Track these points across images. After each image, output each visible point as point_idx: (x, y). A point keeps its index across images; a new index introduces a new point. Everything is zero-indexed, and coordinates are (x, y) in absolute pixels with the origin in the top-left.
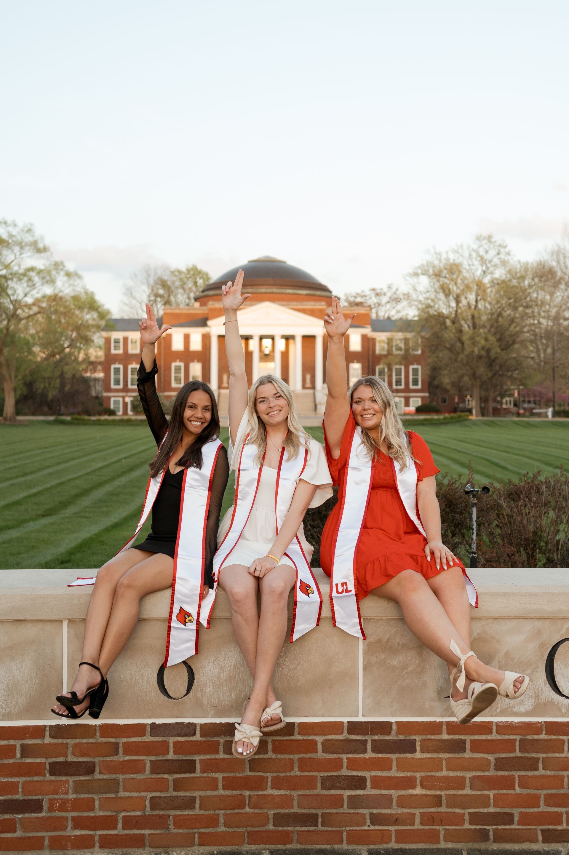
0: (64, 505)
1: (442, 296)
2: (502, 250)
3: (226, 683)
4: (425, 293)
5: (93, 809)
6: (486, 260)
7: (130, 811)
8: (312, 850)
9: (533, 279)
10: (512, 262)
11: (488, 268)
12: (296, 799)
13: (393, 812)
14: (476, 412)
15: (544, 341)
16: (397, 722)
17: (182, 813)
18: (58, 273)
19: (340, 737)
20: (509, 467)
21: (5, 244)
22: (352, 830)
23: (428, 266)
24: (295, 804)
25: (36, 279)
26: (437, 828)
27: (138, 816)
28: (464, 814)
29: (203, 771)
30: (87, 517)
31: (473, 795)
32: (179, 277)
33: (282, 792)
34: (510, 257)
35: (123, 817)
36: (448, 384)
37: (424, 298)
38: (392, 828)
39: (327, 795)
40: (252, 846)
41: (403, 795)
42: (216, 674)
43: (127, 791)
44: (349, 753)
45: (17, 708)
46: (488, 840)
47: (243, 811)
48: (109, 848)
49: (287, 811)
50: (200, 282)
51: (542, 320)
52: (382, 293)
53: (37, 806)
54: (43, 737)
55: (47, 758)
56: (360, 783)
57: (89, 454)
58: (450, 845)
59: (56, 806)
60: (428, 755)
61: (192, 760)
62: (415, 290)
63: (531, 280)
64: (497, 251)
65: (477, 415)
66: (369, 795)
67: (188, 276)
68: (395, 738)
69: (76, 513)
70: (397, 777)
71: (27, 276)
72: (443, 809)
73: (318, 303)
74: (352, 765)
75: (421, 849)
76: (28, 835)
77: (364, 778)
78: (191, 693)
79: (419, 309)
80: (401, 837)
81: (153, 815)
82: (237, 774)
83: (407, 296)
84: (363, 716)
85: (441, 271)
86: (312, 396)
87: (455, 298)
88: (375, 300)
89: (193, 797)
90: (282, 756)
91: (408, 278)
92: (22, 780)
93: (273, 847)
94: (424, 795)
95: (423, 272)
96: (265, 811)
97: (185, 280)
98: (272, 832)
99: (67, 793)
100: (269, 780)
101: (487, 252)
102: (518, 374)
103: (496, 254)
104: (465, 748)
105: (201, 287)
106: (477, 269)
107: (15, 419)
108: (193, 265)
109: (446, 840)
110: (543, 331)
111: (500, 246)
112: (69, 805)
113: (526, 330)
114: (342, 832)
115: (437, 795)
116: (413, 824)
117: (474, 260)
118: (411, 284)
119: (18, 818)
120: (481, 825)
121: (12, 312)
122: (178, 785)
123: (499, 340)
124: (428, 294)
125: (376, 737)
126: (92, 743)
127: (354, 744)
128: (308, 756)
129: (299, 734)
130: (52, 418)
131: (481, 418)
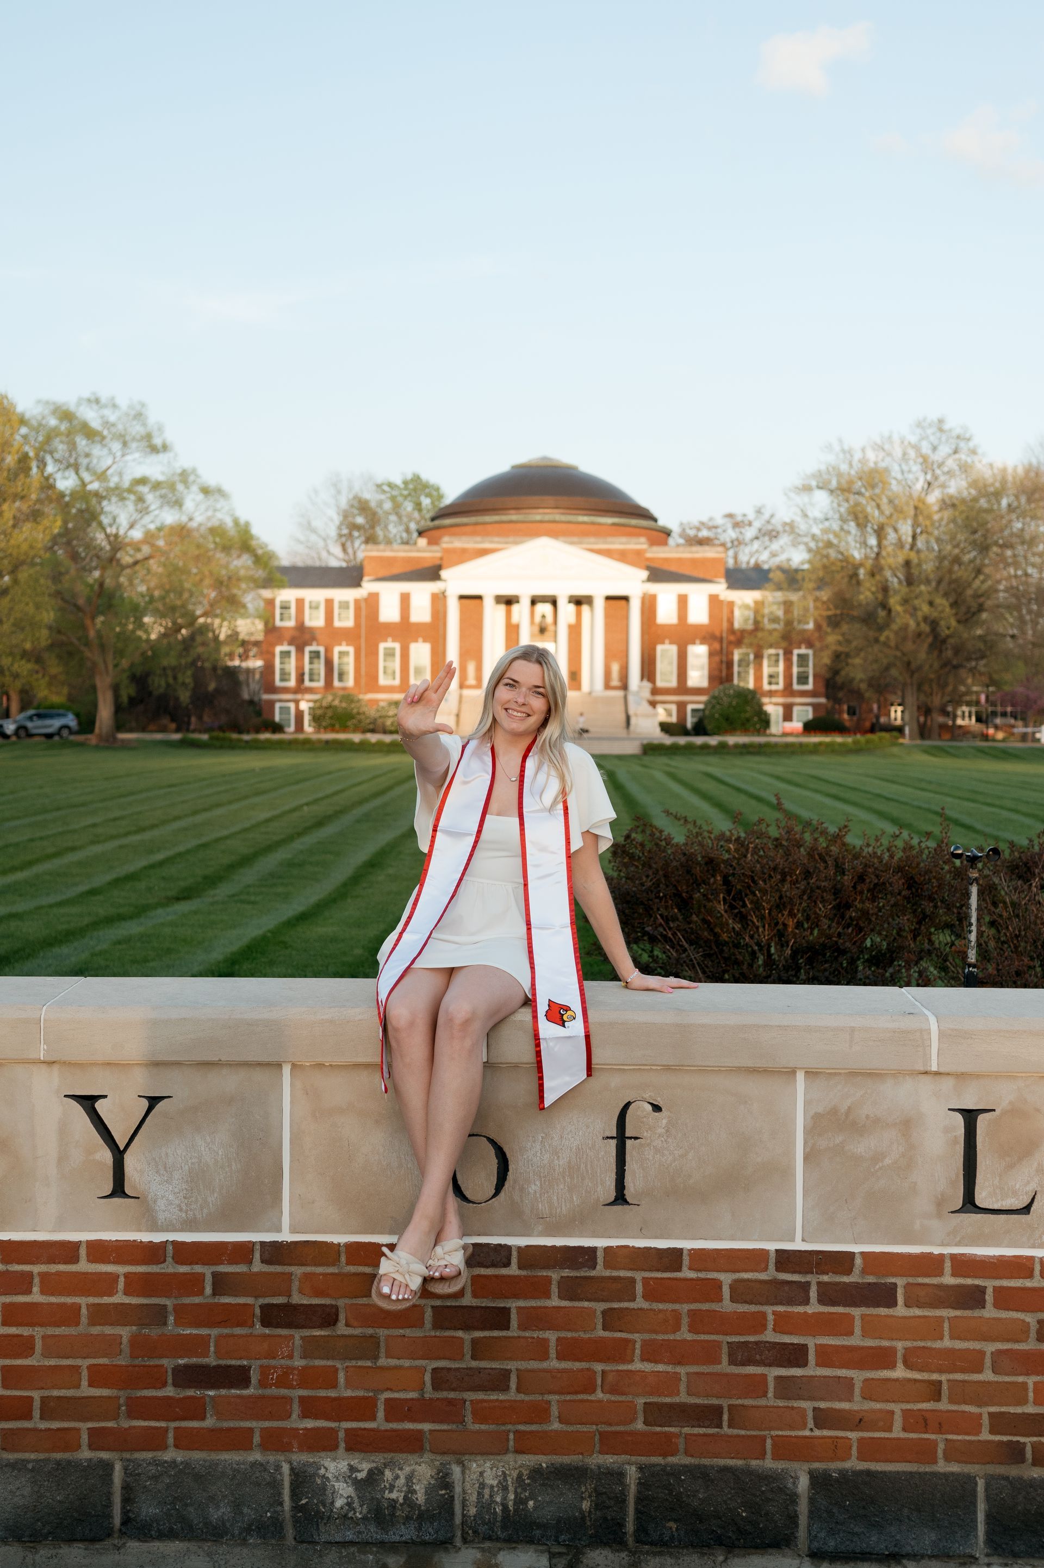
0: (212, 881)
1: (852, 526)
2: (962, 444)
3: (564, 1177)
4: (821, 522)
5: (334, 1386)
6: (933, 463)
7: (398, 1391)
8: (712, 1467)
9: (1017, 497)
10: (979, 466)
11: (936, 478)
12: (684, 1379)
13: (855, 1408)
14: (910, 731)
15: (1035, 607)
16: (862, 1253)
17: (486, 1397)
18: (187, 487)
19: (763, 1276)
20: (979, 826)
21: (97, 439)
22: (783, 1436)
23: (828, 472)
24: (683, 1387)
25: (150, 497)
26: (933, 1437)
27: (412, 1399)
28: (981, 1414)
29: (522, 1327)
30: (254, 903)
31: (997, 1382)
32: (388, 495)
33: (661, 1367)
34: (976, 458)
35: (387, 1400)
36: (861, 681)
37: (821, 530)
38: (853, 1435)
39: (738, 1375)
40: (606, 1456)
41: (873, 1379)
42: (546, 1162)
43: (392, 1358)
44: (777, 1304)
45: (205, 1211)
46: (1022, 1460)
47: (592, 1397)
48: (361, 1451)
49: (668, 1400)
50: (426, 502)
51: (1030, 570)
52: (746, 522)
53: (240, 1377)
54: (250, 1262)
55: (256, 1297)
56: (796, 1356)
57: (246, 797)
58: (955, 1468)
59: (272, 1379)
60: (917, 1312)
61: (504, 1308)
62: (805, 516)
63: (1012, 498)
64: (954, 447)
65: (911, 738)
66: (812, 1377)
67: (406, 493)
68: (860, 1281)
69: (233, 896)
70: (863, 1348)
71: (135, 493)
72: (944, 1405)
73: (634, 540)
74: (782, 1323)
75: (904, 1472)
76: (226, 1424)
77: (803, 1348)
78: (502, 1194)
79: (810, 550)
80: (869, 1450)
81: (438, 1399)
82: (582, 1334)
83: (790, 527)
84: (803, 1240)
85: (851, 482)
86: (622, 701)
87: (875, 531)
88: (732, 534)
89: (507, 1370)
90: (661, 1306)
91: (792, 495)
92: (214, 1332)
93: (643, 1460)
94: (909, 1380)
95: (821, 485)
96: (630, 1398)
97: (400, 499)
98: (643, 1434)
99: (291, 1357)
100: (638, 1346)
101: (935, 449)
102: (985, 666)
103: (951, 451)
104: (984, 1301)
105: (428, 511)
106: (917, 479)
107: (115, 739)
108: (414, 475)
109: (947, 1459)
110: (1033, 589)
111: (958, 437)
112: (294, 1378)
113: (1001, 587)
114: (763, 1439)
115: (933, 1381)
116: (890, 1429)
117: (911, 462)
118: (798, 506)
119: (209, 1396)
120: (1011, 1434)
121: (108, 555)
122: (479, 1349)
123: (954, 604)
124: (827, 524)
125: (825, 1278)
126: (332, 1274)
127: (786, 1288)
128: (705, 1306)
129: (690, 1269)
130: (177, 736)
131: (919, 742)
